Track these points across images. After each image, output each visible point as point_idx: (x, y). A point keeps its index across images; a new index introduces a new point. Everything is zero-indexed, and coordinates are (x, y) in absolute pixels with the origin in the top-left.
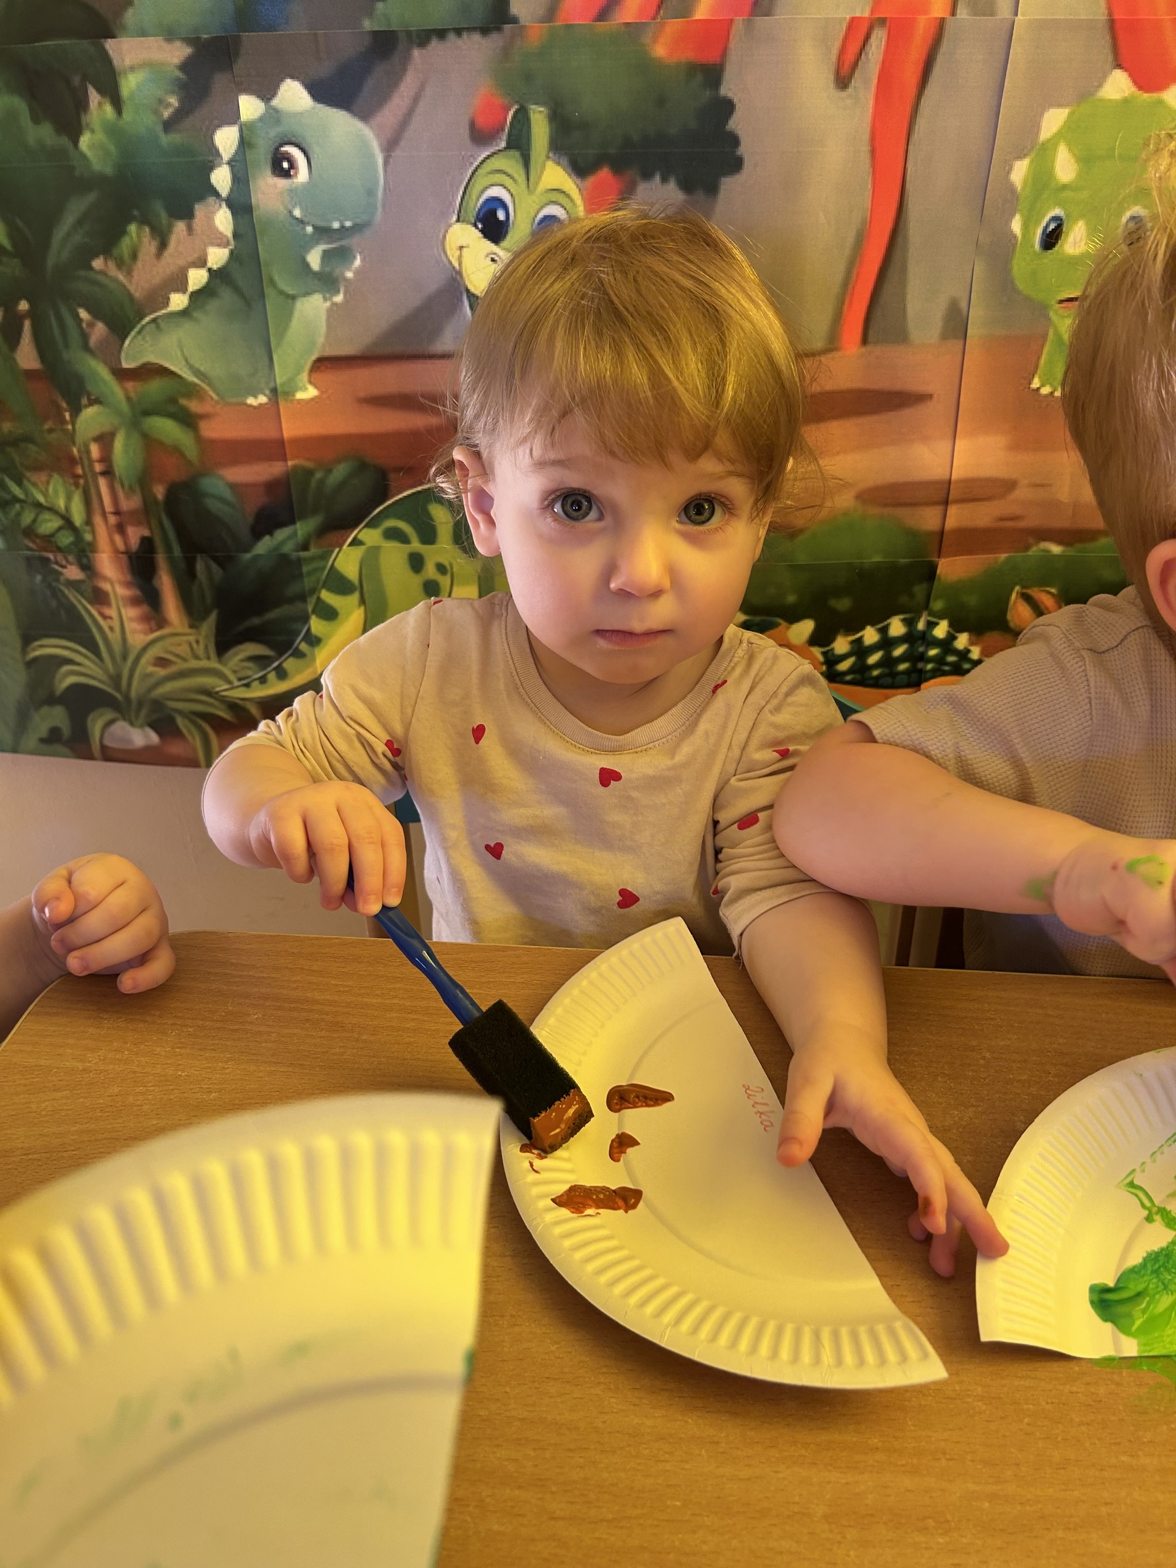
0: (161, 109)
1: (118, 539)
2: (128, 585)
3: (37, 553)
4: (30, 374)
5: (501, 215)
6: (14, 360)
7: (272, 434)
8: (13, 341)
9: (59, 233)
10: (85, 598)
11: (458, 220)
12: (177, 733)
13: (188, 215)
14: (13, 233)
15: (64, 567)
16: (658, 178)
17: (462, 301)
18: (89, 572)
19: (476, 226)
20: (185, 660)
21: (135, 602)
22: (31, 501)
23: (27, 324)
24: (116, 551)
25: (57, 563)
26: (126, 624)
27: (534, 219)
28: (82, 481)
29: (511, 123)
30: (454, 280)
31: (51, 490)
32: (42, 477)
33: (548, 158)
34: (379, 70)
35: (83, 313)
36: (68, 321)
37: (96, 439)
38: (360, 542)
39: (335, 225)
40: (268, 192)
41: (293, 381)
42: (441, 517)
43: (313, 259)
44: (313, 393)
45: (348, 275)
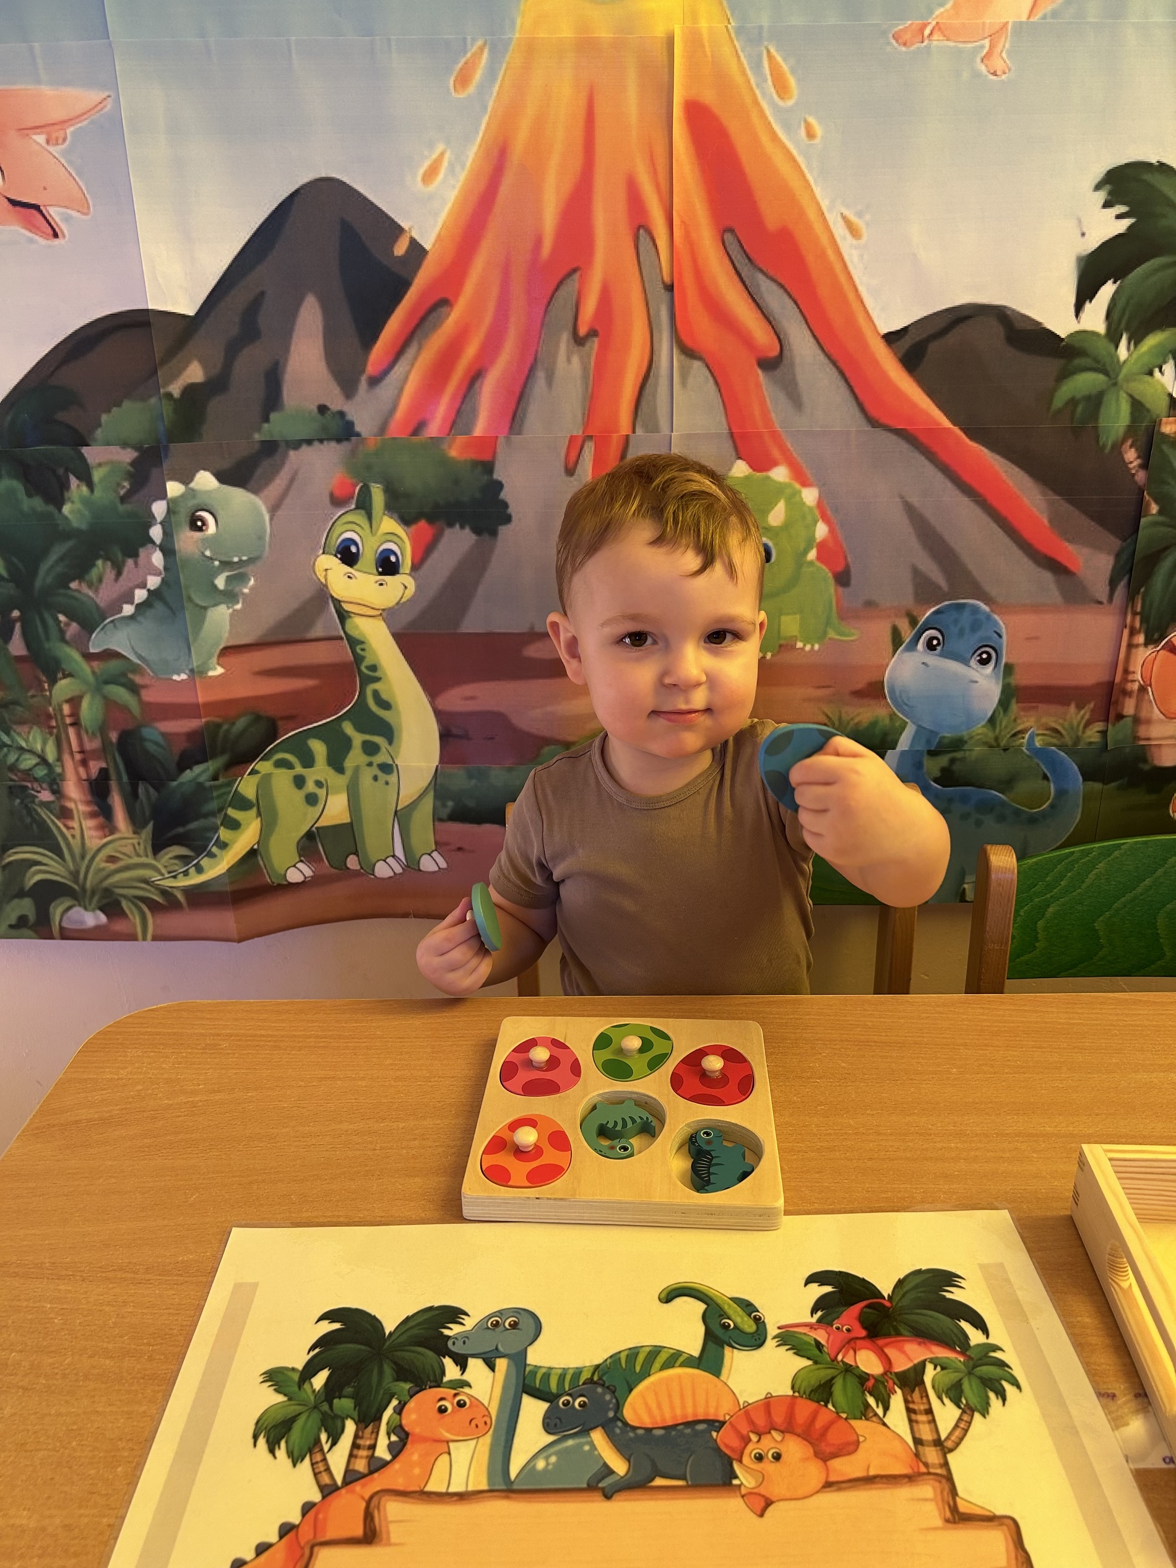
0: (119, 490)
1: (82, 770)
2: (88, 803)
3: (18, 783)
4: (19, 659)
5: (354, 549)
6: (8, 650)
7: (192, 700)
8: (8, 638)
9: (44, 567)
10: (54, 815)
11: (324, 553)
12: (122, 914)
13: (135, 555)
14: (10, 566)
15: (39, 792)
16: (458, 526)
17: (328, 603)
18: (58, 795)
19: (336, 556)
20: (130, 857)
21: (92, 815)
22: (15, 745)
23: (18, 626)
24: (80, 779)
25: (33, 789)
26: (85, 833)
27: (376, 552)
28: (55, 731)
29: (358, 494)
30: (322, 590)
31: (31, 738)
32: (26, 728)
33: (384, 514)
34: (266, 464)
35: (62, 618)
36: (50, 622)
37: (67, 701)
38: (257, 772)
39: (236, 559)
40: (187, 541)
41: (204, 663)
42: (318, 748)
43: (220, 582)
44: (220, 670)
45: (246, 591)
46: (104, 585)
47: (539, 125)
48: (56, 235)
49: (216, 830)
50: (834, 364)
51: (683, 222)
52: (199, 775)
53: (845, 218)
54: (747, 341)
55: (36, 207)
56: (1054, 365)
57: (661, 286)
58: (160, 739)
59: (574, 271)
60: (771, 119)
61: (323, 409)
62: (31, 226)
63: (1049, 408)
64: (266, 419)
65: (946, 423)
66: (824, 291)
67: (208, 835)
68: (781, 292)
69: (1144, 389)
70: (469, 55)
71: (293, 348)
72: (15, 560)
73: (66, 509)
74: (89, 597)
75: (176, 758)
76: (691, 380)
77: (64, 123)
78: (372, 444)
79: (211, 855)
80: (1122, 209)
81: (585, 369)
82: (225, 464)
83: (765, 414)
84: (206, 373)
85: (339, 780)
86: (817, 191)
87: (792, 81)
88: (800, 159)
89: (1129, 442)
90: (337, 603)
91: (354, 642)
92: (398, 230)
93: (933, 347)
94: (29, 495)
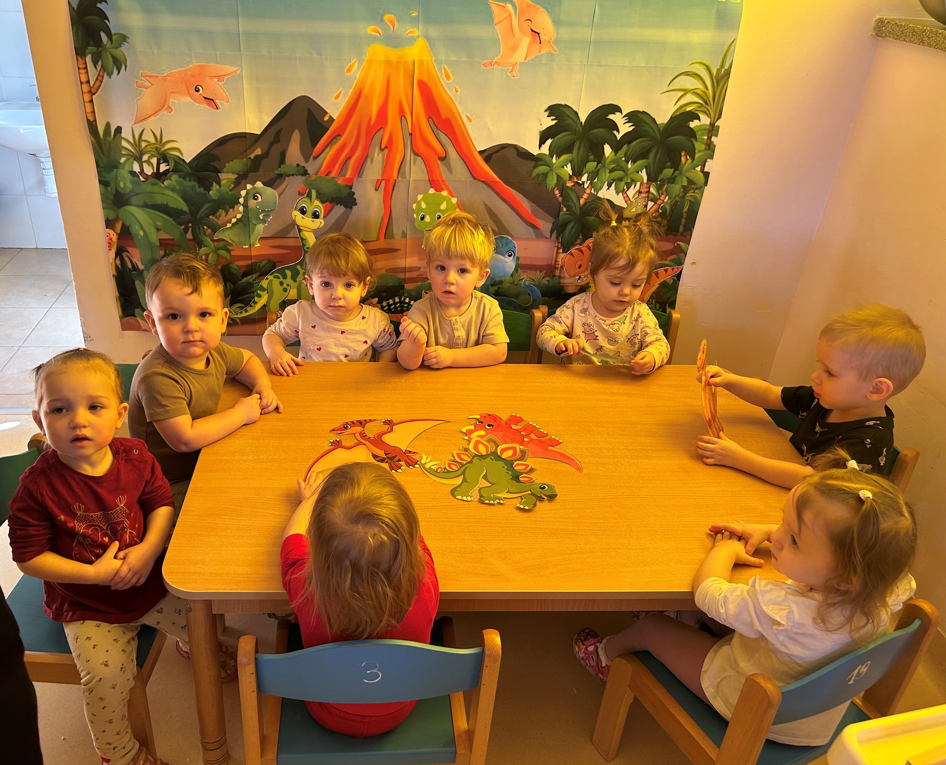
0: (230, 187)
4: (190, 240)
5: (305, 210)
6: (186, 236)
7: (249, 254)
8: (186, 232)
9: (201, 211)
11: (295, 210)
16: (339, 205)
19: (299, 211)
23: (190, 229)
27: (312, 211)
29: (307, 192)
33: (316, 199)
34: (278, 181)
35: (205, 227)
36: (201, 228)
37: (204, 255)
38: (268, 279)
39: (267, 210)
40: (252, 203)
41: (254, 242)
42: (288, 273)
43: (261, 217)
44: (259, 245)
45: (269, 220)
46: (221, 218)
47: (372, 84)
48: (217, 108)
49: (254, 297)
50: (463, 159)
51: (416, 115)
52: (249, 279)
53: (467, 116)
54: (435, 151)
55: (212, 100)
56: (532, 163)
57: (408, 134)
58: (236, 267)
59: (381, 128)
60: (444, 86)
61: (298, 165)
62: (210, 105)
63: (531, 177)
64: (280, 167)
65: (498, 179)
66: (460, 137)
67: (251, 299)
68: (446, 137)
69: (560, 172)
70: (351, 63)
71: (290, 145)
72: (192, 208)
73: (211, 193)
74: (215, 221)
75: (242, 274)
76: (417, 163)
77: (223, 76)
78: (313, 177)
79: (252, 306)
80: (554, 118)
81: (383, 159)
82: (266, 180)
83: (440, 173)
84: (262, 151)
85: (296, 285)
86: (458, 108)
87: (451, 76)
88: (453, 98)
89: (556, 188)
90: (298, 226)
91: (303, 239)
92: (327, 113)
93: (494, 156)
94: (199, 187)
